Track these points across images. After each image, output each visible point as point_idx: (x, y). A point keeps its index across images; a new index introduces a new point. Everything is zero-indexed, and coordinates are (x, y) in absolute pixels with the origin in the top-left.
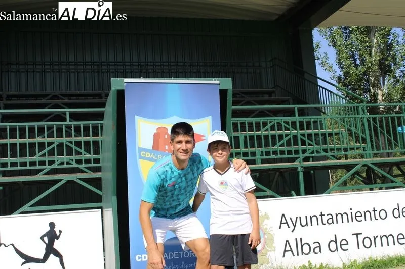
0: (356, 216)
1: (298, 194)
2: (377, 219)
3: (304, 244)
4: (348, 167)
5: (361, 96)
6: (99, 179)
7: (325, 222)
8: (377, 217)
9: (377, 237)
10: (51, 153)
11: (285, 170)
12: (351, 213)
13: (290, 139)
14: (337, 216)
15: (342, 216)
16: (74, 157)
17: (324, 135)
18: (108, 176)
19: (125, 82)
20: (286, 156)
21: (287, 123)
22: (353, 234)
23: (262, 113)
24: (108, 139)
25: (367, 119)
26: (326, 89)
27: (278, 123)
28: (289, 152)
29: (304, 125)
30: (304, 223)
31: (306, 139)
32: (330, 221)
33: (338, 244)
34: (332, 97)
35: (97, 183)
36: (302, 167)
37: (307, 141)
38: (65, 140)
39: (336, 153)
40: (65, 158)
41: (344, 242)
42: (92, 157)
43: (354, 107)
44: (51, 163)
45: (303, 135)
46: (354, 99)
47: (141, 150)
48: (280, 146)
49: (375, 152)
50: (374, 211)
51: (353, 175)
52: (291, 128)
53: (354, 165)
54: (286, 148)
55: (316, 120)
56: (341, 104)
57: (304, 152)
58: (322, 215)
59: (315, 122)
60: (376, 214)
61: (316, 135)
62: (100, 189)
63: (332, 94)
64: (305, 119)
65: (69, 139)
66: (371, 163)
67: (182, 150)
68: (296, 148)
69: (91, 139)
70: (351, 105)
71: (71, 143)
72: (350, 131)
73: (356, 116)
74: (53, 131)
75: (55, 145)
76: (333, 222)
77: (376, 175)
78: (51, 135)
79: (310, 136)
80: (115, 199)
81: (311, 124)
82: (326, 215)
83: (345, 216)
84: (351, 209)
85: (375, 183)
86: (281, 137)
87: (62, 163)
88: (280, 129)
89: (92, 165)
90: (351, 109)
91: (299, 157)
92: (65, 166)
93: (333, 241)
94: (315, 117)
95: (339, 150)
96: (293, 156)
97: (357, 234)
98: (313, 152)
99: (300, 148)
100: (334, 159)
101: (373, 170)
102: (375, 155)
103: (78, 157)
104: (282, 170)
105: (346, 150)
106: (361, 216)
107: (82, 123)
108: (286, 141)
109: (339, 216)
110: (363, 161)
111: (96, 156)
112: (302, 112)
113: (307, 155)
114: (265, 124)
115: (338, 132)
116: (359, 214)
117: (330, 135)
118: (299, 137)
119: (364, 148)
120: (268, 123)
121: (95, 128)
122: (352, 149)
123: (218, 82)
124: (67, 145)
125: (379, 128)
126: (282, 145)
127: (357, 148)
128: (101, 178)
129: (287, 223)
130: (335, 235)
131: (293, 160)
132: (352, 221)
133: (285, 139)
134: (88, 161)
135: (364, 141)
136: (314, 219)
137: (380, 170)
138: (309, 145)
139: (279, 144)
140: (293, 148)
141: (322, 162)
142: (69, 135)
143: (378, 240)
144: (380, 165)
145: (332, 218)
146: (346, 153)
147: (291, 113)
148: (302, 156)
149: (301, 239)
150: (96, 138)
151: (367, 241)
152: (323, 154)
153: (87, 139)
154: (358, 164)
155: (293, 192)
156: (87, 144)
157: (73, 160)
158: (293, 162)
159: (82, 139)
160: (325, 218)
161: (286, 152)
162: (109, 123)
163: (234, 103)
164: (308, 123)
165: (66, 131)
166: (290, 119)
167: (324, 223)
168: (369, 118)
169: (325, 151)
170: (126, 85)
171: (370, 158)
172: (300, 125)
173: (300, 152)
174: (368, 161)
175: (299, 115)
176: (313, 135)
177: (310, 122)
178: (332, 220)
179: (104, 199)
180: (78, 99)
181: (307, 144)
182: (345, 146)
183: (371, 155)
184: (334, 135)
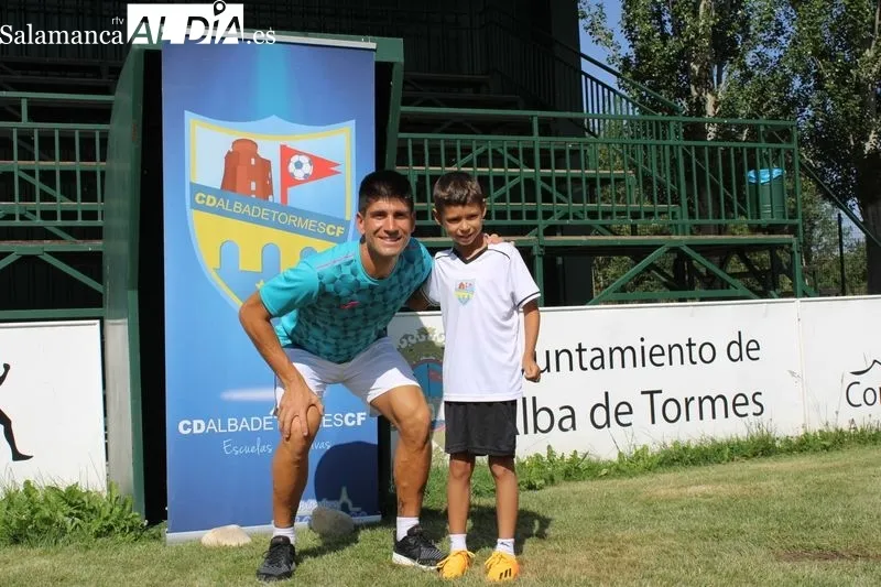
0: (651, 355)
2: (695, 363)
3: (540, 410)
4: (638, 252)
5: (671, 99)
6: (97, 257)
7: (586, 364)
8: (696, 357)
9: (692, 399)
12: (643, 348)
13: (518, 185)
14: (611, 352)
15: (623, 352)
16: (38, 205)
17: (591, 181)
18: (118, 249)
20: (508, 222)
21: (513, 152)
22: (643, 393)
23: (458, 126)
24: (120, 165)
25: (684, 153)
26: (598, 82)
27: (494, 151)
28: (516, 215)
29: (549, 158)
31: (553, 190)
32: (597, 363)
33: (612, 413)
34: (618, 104)
35: (92, 264)
36: (541, 246)
37: (555, 194)
38: (16, 166)
39: (614, 222)
40: (17, 206)
41: (624, 408)
42: (79, 205)
43: (657, 122)
45: (547, 180)
46: (656, 106)
47: (196, 188)
48: (497, 200)
49: (697, 221)
50: (690, 345)
51: (648, 269)
52: (521, 164)
53: (651, 248)
54: (510, 206)
55: (575, 148)
56: (631, 113)
57: (547, 215)
58: (580, 350)
59: (575, 153)
60: (693, 352)
61: (576, 180)
62: (99, 279)
63: (612, 94)
64: (554, 143)
65: (26, 164)
66: (688, 246)
67: (387, 232)
68: (530, 205)
69: (77, 165)
70: (650, 118)
71: (31, 173)
72: (647, 181)
73: (661, 142)
76: (603, 366)
77: (693, 271)
79: (561, 181)
80: (132, 297)
81: (564, 157)
82: (589, 349)
83: (628, 353)
84: (642, 340)
85: (691, 288)
86: (500, 181)
87: (11, 216)
88: (499, 162)
89: (80, 222)
90: (651, 128)
91: (536, 226)
92: (17, 223)
93: (601, 405)
94: (575, 139)
95: (621, 213)
96: (525, 221)
97: (652, 393)
98: (566, 217)
99: (542, 206)
100: (606, 232)
101: (690, 259)
102: (700, 229)
103: (47, 205)
105: (636, 215)
106: (663, 354)
107: (56, 127)
108: (510, 190)
109: (617, 354)
110: (671, 241)
111: (89, 206)
112: (547, 128)
113: (554, 220)
114: (466, 151)
115: (622, 177)
116: (657, 351)
117: (605, 181)
118: (539, 184)
119: (674, 213)
120: (474, 149)
121: (87, 141)
122: (649, 214)
124: (21, 179)
125: (708, 174)
126: (502, 199)
127: (660, 214)
128: (101, 253)
130: (607, 394)
131: (524, 231)
132: (644, 365)
133: (509, 185)
134: (69, 215)
136: (564, 357)
137: (704, 261)
138: (559, 201)
139: (494, 195)
140: (525, 206)
141: (584, 238)
143: (694, 406)
144: (705, 250)
145: (602, 357)
146: (635, 222)
147: (523, 128)
148: (542, 223)
149: (534, 399)
150: (89, 165)
151: (672, 408)
152: (587, 221)
153: (68, 165)
154: (659, 247)
156: (68, 176)
157: (34, 213)
158: (523, 235)
159: (57, 165)
160: (587, 357)
161: (509, 214)
162: (123, 131)
164: (560, 154)
165: (20, 146)
166: (521, 142)
167: (584, 366)
168: (689, 147)
169: (593, 215)
171: (685, 235)
172: (541, 158)
173: (540, 215)
174: (681, 240)
175: (540, 135)
176: (569, 179)
177: (564, 151)
178: (602, 360)
179: (107, 299)
180: (65, 76)
181: (555, 200)
182: (635, 206)
183: (687, 228)
184: (613, 181)
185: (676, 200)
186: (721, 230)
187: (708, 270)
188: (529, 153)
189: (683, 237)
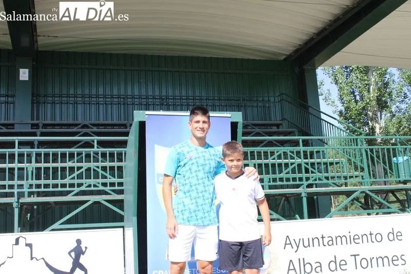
0: (354, 239)
1: (302, 217)
2: (373, 242)
3: (306, 264)
4: (348, 194)
5: (360, 129)
6: (122, 201)
7: (326, 243)
8: (374, 240)
9: (373, 258)
10: (80, 177)
11: (290, 195)
12: (350, 236)
13: (295, 168)
14: (336, 238)
15: (341, 238)
16: (101, 181)
17: (325, 164)
18: (130, 198)
19: (146, 115)
20: (291, 183)
21: (293, 152)
22: (351, 256)
23: (270, 144)
24: (130, 164)
25: (366, 151)
26: (328, 123)
27: (284, 152)
28: (294, 179)
29: (307, 154)
30: (306, 244)
31: (309, 167)
32: (330, 243)
33: (338, 264)
34: (334, 131)
36: (305, 193)
37: (310, 169)
38: (92, 165)
39: (337, 181)
40: (92, 181)
41: (343, 263)
42: (116, 180)
43: (353, 139)
44: (80, 185)
45: (307, 164)
46: (353, 132)
47: (159, 175)
48: (286, 174)
49: (373, 180)
50: (371, 234)
51: (352, 200)
52: (296, 157)
53: (353, 192)
54: (291, 176)
55: (319, 150)
57: (307, 179)
58: (322, 237)
59: (318, 152)
60: (372, 237)
61: (319, 164)
62: (122, 209)
63: (334, 127)
64: (309, 149)
65: (96, 164)
66: (369, 190)
68: (300, 175)
69: (116, 164)
70: (351, 137)
71: (98, 167)
73: (356, 147)
74: (82, 157)
75: (83, 170)
76: (333, 244)
77: (372, 200)
78: (80, 161)
79: (313, 164)
80: (135, 219)
82: (326, 237)
83: (344, 239)
84: (350, 232)
85: (373, 209)
86: (287, 165)
87: (90, 186)
88: (286, 158)
89: (116, 188)
90: (351, 141)
91: (303, 184)
92: (92, 188)
93: (333, 261)
94: (317, 147)
95: (339, 177)
96: (298, 182)
97: (355, 256)
98: (316, 180)
99: (304, 175)
100: (334, 186)
101: (371, 197)
103: (104, 181)
104: (288, 195)
105: (346, 178)
106: (359, 239)
107: (108, 150)
108: (292, 169)
109: (339, 239)
110: (361, 189)
111: (120, 180)
112: (306, 143)
113: (310, 182)
114: (272, 153)
115: (338, 161)
116: (356, 237)
117: (331, 164)
118: (303, 165)
119: (362, 176)
120: (275, 153)
121: (120, 154)
122: (351, 177)
123: (230, 115)
124: (94, 170)
125: (375, 158)
126: (288, 173)
127: (356, 177)
129: (291, 244)
130: (335, 256)
131: (298, 186)
132: (351, 243)
133: (291, 167)
134: (112, 184)
135: (362, 169)
136: (316, 241)
137: (376, 197)
138: (312, 172)
139: (285, 172)
140: (297, 175)
141: (323, 189)
142: (96, 160)
143: (374, 261)
144: (377, 192)
145: (332, 240)
146: (346, 181)
147: (296, 143)
148: (305, 183)
149: (304, 259)
150: (120, 164)
151: (364, 262)
152: (325, 181)
153: (112, 164)
154: (356, 191)
155: (297, 216)
156: (112, 168)
157: (99, 183)
158: (298, 188)
159: (108, 164)
160: (326, 240)
161: (291, 179)
162: (131, 150)
163: (244, 134)
164: (312, 153)
165: (94, 157)
166: (295, 149)
168: (367, 149)
169: (327, 178)
170: (148, 117)
172: (304, 155)
173: (304, 179)
174: (366, 188)
175: (303, 146)
176: (316, 164)
177: (313, 152)
178: (332, 241)
179: (125, 218)
180: (106, 128)
181: (310, 172)
182: (345, 174)
183: (369, 183)
184: (335, 164)
186: (385, 183)
187: (379, 202)
189: (367, 187)
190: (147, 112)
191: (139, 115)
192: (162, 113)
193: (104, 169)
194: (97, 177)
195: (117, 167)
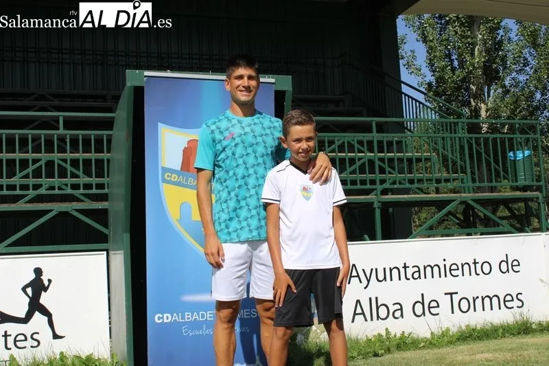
0: (450, 270)
1: (373, 238)
2: (478, 275)
3: (380, 306)
4: (441, 204)
5: (458, 108)
6: (104, 212)
7: (409, 276)
8: (479, 271)
9: (477, 297)
10: (37, 174)
11: (356, 205)
12: (445, 265)
13: (364, 163)
14: (425, 268)
15: (432, 268)
16: (69, 180)
17: (410, 160)
18: (118, 207)
19: (146, 76)
20: (359, 187)
21: (361, 143)
22: (446, 294)
24: (119, 156)
25: (468, 141)
26: (413, 99)
27: (348, 142)
28: (363, 182)
29: (383, 146)
30: (381, 277)
31: (386, 165)
32: (416, 275)
33: (426, 307)
34: (425, 111)
35: (101, 216)
36: (379, 202)
37: (388, 169)
38: (56, 156)
39: (425, 185)
40: (56, 181)
41: (434, 304)
42: (94, 180)
43: (450, 123)
44: (36, 187)
45: (382, 160)
46: (449, 112)
47: (165, 170)
48: (351, 173)
49: (477, 184)
50: (475, 263)
51: (447, 215)
52: (366, 151)
53: (449, 202)
54: (359, 176)
55: (400, 140)
56: (434, 118)
57: (383, 182)
58: (405, 267)
59: (399, 143)
60: (477, 267)
61: (400, 160)
62: (106, 226)
63: (421, 105)
64: (385, 137)
65: (62, 155)
66: (472, 200)
68: (372, 176)
69: (93, 156)
70: (446, 120)
71: (65, 161)
72: (445, 159)
73: (453, 135)
74: (40, 144)
75: (42, 163)
76: (420, 277)
77: (475, 215)
78: (37, 150)
79: (391, 160)
80: (126, 237)
81: (393, 145)
82: (411, 267)
83: (436, 269)
84: (444, 260)
85: (475, 227)
86: (352, 161)
87: (52, 188)
88: (351, 149)
89: (94, 191)
90: (446, 126)
91: (376, 189)
92: (56, 192)
93: (420, 302)
94: (398, 135)
95: (429, 180)
96: (368, 186)
97: (451, 294)
98: (394, 183)
99: (378, 176)
100: (419, 192)
101: (473, 208)
102: (479, 189)
103: (74, 180)
104: (353, 206)
105: (438, 181)
106: (458, 269)
107: (81, 133)
108: (359, 167)
109: (429, 269)
110: (461, 197)
111: (100, 180)
112: (381, 128)
113: (387, 186)
114: (331, 143)
115: (429, 157)
116: (454, 267)
117: (418, 160)
118: (377, 163)
119: (462, 180)
120: (336, 141)
121: (99, 141)
122: (447, 180)
123: (273, 81)
124: (59, 165)
125: (483, 155)
126: (353, 172)
127: (454, 180)
128: (107, 209)
129: (358, 276)
130: (422, 295)
131: (367, 192)
132: (446, 276)
133: (358, 163)
134: (88, 186)
136: (395, 272)
137: (482, 209)
138: (390, 173)
139: (349, 170)
140: (368, 176)
141: (406, 196)
142: (62, 150)
143: (479, 302)
144: (483, 202)
145: (419, 271)
146: (439, 185)
147: (366, 128)
148: (379, 187)
149: (377, 298)
150: (100, 156)
151: (464, 303)
152: (408, 185)
153: (87, 155)
154: (454, 201)
155: (366, 236)
156: (87, 163)
157: (66, 185)
158: (368, 195)
159: (81, 156)
160: (410, 271)
161: (359, 181)
162: (121, 134)
164: (390, 144)
165: (58, 145)
166: (365, 137)
167: (408, 277)
168: (471, 138)
169: (411, 181)
170: (148, 80)
171: (469, 193)
172: (378, 147)
173: (378, 182)
174: (467, 197)
175: (378, 132)
176: (396, 159)
177: (392, 142)
178: (419, 273)
179: (111, 238)
181: (387, 172)
182: (438, 175)
183: (471, 189)
184: (423, 160)
185: (464, 172)
186: (492, 190)
187: (485, 215)
188: (370, 143)
189: (469, 195)
190: (147, 73)
191: (133, 77)
192: (169, 74)
193: (75, 163)
194: (63, 174)
195: (96, 160)
